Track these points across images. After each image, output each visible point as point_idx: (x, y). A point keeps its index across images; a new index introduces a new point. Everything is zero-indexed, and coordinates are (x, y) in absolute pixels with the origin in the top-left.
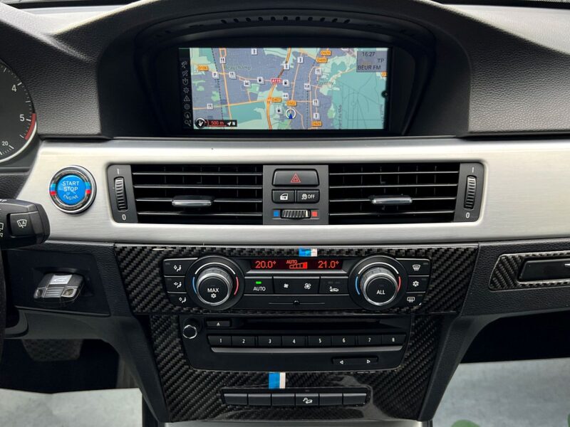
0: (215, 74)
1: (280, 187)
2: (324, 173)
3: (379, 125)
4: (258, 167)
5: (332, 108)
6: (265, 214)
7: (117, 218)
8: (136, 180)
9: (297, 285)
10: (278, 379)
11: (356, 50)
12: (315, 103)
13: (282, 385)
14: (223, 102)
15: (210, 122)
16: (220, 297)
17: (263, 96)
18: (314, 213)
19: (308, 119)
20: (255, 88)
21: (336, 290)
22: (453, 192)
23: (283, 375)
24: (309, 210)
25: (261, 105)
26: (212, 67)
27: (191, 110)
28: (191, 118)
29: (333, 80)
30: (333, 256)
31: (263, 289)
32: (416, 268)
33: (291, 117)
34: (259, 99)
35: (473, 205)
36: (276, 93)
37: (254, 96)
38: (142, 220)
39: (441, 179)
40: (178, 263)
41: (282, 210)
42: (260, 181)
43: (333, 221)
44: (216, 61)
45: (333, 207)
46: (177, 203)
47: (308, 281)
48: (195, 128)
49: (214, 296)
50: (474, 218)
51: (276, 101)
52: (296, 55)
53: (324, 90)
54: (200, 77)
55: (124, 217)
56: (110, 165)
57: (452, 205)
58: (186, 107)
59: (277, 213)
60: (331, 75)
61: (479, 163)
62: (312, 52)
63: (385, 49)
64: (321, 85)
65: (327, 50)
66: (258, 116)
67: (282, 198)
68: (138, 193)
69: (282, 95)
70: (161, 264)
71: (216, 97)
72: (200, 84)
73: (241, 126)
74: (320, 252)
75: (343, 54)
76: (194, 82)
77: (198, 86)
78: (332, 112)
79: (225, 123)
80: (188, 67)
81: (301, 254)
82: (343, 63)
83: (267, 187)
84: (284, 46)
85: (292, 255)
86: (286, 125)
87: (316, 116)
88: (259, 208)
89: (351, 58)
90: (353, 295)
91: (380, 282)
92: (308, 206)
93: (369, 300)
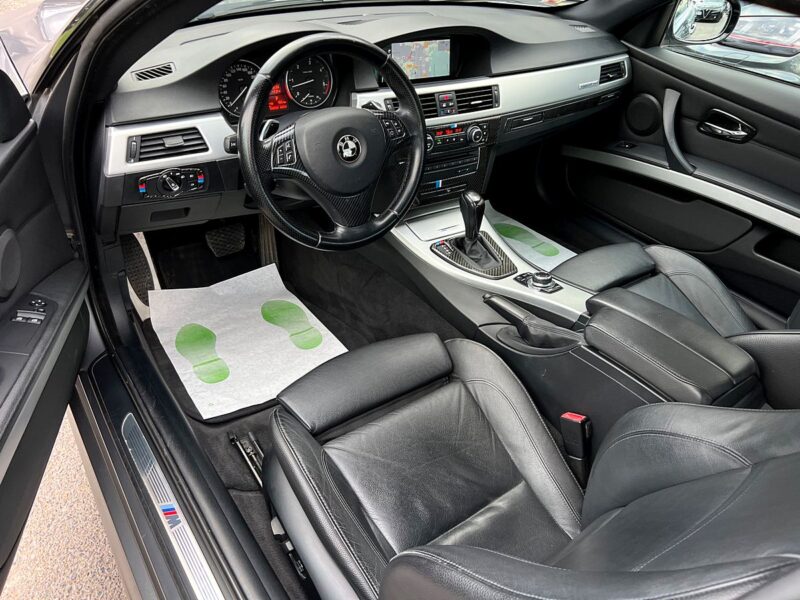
1: (442, 101)
2: (454, 94)
3: (448, 74)
5: (430, 68)
6: (438, 113)
9: (450, 139)
10: (439, 183)
11: (439, 41)
12: (424, 65)
13: (440, 186)
18: (454, 110)
19: (421, 73)
21: (462, 140)
22: (491, 97)
23: (441, 181)
29: (429, 55)
30: (463, 127)
31: (440, 143)
32: (485, 127)
33: (415, 73)
35: (497, 101)
36: (410, 63)
39: (486, 93)
41: (444, 111)
42: (434, 100)
43: (460, 113)
45: (459, 107)
47: (454, 137)
50: (499, 106)
53: (427, 59)
56: (385, 100)
57: (491, 102)
59: (442, 112)
60: (429, 53)
61: (497, 86)
62: (422, 43)
63: (449, 40)
65: (427, 41)
67: (443, 106)
69: (412, 63)
74: (457, 125)
75: (433, 43)
81: (451, 127)
82: (433, 46)
83: (437, 102)
85: (449, 128)
87: (424, 72)
88: (436, 111)
89: (435, 44)
90: (468, 141)
91: (477, 134)
92: (452, 108)
93: (474, 141)
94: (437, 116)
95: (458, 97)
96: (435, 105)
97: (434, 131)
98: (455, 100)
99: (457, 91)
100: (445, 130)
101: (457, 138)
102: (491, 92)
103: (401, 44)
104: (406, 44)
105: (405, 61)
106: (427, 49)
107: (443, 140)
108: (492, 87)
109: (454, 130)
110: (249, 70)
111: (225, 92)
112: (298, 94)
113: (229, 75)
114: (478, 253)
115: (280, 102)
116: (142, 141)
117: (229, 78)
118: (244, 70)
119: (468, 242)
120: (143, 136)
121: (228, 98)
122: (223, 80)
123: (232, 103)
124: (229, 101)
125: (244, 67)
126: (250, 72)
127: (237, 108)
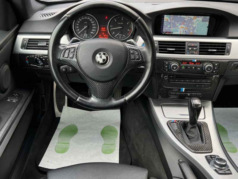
0: (169, 21)
1: (189, 47)
2: (198, 44)
3: (206, 34)
4: (184, 42)
5: (195, 30)
6: (186, 52)
8: (159, 44)
9: (191, 67)
10: (183, 90)
11: (202, 17)
12: (192, 28)
13: (184, 91)
14: (170, 27)
15: (167, 32)
16: (176, 69)
17: (180, 27)
19: (189, 32)
20: (178, 25)
21: (199, 69)
22: (225, 49)
23: (184, 89)
24: (195, 52)
25: (179, 29)
26: (169, 19)
27: (163, 29)
28: (162, 31)
29: (196, 23)
30: (200, 62)
31: (184, 68)
32: (216, 65)
33: (185, 32)
35: (229, 52)
36: (183, 26)
38: (160, 53)
39: (222, 46)
40: (167, 62)
42: (185, 45)
43: (200, 54)
44: (170, 18)
45: (200, 51)
46: (168, 49)
47: (194, 67)
48: (163, 33)
49: (175, 69)
50: (229, 55)
51: (183, 28)
52: (188, 17)
53: (194, 26)
54: (166, 22)
55: (156, 52)
57: (224, 52)
58: (162, 28)
59: (188, 52)
60: (196, 22)
61: (230, 43)
62: (192, 17)
63: (209, 17)
64: (193, 24)
65: (196, 16)
66: (178, 31)
67: (190, 49)
70: (163, 62)
71: (169, 26)
72: (165, 23)
73: (174, 33)
74: (197, 60)
75: (199, 18)
76: (164, 23)
77: (165, 24)
78: (195, 31)
79: (170, 32)
80: (163, 19)
81: (193, 61)
82: (199, 20)
83: (186, 47)
84: (186, 15)
85: (191, 61)
86: (184, 33)
87: (191, 31)
88: (184, 51)
89: (200, 18)
90: (203, 70)
91: (209, 67)
92: (195, 51)
93: (206, 71)
94: (184, 54)
95: (200, 46)
96: (184, 48)
97: (181, 61)
98: (198, 47)
99: (200, 43)
100: (188, 62)
101: (196, 68)
102: (225, 46)
104: (182, 16)
105: (180, 25)
106: (195, 21)
107: (186, 67)
108: (227, 44)
109: (195, 63)
110: (91, 19)
111: (77, 27)
112: (114, 33)
113: (81, 20)
114: (194, 133)
115: (104, 35)
116: (29, 41)
117: (80, 21)
118: (88, 18)
119: (189, 126)
120: (29, 39)
121: (78, 30)
122: (77, 22)
123: (79, 32)
124: (78, 31)
125: (88, 17)
126: (91, 20)
127: (82, 35)
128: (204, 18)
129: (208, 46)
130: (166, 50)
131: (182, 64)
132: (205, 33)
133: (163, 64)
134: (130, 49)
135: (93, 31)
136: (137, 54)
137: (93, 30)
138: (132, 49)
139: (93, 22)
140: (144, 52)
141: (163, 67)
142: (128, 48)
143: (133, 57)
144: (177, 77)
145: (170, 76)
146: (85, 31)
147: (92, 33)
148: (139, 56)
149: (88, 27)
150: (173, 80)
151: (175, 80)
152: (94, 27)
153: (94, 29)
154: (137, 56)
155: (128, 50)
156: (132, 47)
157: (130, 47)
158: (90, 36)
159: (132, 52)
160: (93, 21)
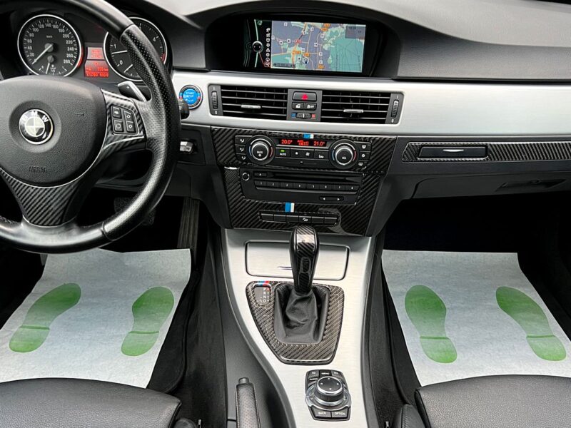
1: (296, 101)
2: (320, 94)
3: (359, 70)
4: (286, 90)
5: (330, 58)
6: (288, 115)
7: (213, 113)
8: (223, 93)
9: (302, 153)
10: (290, 206)
11: (345, 25)
12: (320, 54)
13: (292, 211)
16: (263, 156)
17: (290, 50)
18: (313, 116)
19: (316, 65)
20: (286, 46)
21: (323, 157)
22: (386, 108)
23: (293, 204)
24: (311, 114)
25: (289, 55)
29: (330, 41)
30: (321, 139)
31: (285, 154)
32: (364, 147)
33: (306, 62)
34: (288, 52)
35: (396, 115)
36: (298, 48)
37: (285, 50)
38: (225, 114)
39: (382, 101)
40: (242, 138)
41: (297, 113)
42: (286, 97)
43: (323, 120)
45: (323, 114)
46: (243, 106)
47: (308, 151)
49: (260, 155)
50: (396, 122)
51: (298, 53)
52: (310, 26)
53: (326, 47)
55: (216, 112)
56: (210, 85)
57: (384, 115)
59: (294, 115)
60: (330, 38)
61: (401, 93)
62: (319, 25)
63: (365, 26)
64: (324, 44)
65: (328, 24)
67: (297, 107)
68: (224, 101)
69: (301, 49)
70: (234, 138)
74: (315, 136)
75: (337, 26)
78: (330, 60)
81: (306, 137)
82: (336, 31)
83: (289, 101)
84: (303, 19)
85: (301, 137)
86: (303, 68)
87: (321, 62)
88: (285, 112)
89: (341, 29)
90: (330, 162)
91: (344, 153)
92: (311, 112)
93: (338, 162)
94: (284, 118)
95: (324, 99)
96: (285, 104)
97: (277, 138)
98: (319, 102)
99: (325, 92)
100: (295, 138)
101: (313, 154)
102: (387, 101)
103: (286, 23)
104: (294, 23)
105: (290, 45)
106: (326, 34)
107: (290, 153)
108: (392, 95)
109: (311, 142)
110: (61, 27)
111: (30, 48)
112: (121, 62)
113: (37, 30)
114: (303, 314)
115: (100, 69)
117: (35, 33)
118: (54, 27)
119: (295, 296)
121: (32, 55)
122: (28, 34)
123: (35, 61)
124: (33, 58)
125: (54, 24)
126: (61, 31)
127: (43, 67)
128: (351, 28)
129: (347, 100)
130: (239, 109)
131: (280, 143)
132: (358, 68)
133: (234, 143)
134: (112, 105)
135: (70, 59)
136: (128, 119)
137: (69, 55)
138: (116, 106)
139: (68, 36)
140: (146, 114)
141: (235, 152)
142: (108, 103)
143: (118, 126)
144: (277, 175)
145: (256, 174)
146: (50, 58)
147: (66, 61)
148: (134, 125)
149: (56, 48)
150: (265, 183)
151: (269, 184)
152: (72, 49)
153: (70, 52)
154: (129, 124)
155: (108, 106)
156: (118, 101)
157: (114, 99)
158: (62, 70)
159: (117, 113)
160: (66, 33)
